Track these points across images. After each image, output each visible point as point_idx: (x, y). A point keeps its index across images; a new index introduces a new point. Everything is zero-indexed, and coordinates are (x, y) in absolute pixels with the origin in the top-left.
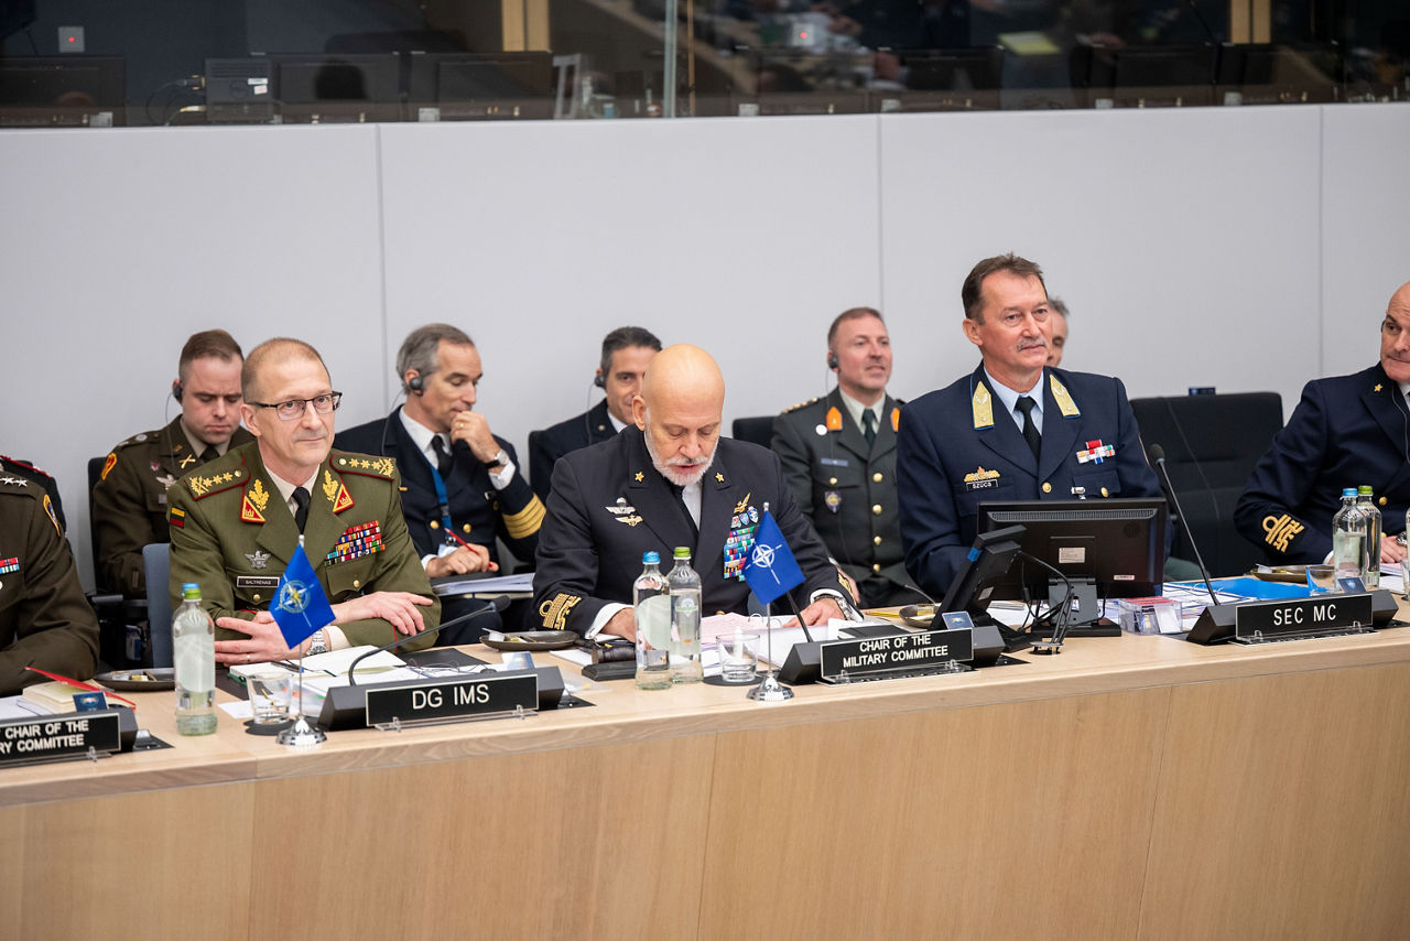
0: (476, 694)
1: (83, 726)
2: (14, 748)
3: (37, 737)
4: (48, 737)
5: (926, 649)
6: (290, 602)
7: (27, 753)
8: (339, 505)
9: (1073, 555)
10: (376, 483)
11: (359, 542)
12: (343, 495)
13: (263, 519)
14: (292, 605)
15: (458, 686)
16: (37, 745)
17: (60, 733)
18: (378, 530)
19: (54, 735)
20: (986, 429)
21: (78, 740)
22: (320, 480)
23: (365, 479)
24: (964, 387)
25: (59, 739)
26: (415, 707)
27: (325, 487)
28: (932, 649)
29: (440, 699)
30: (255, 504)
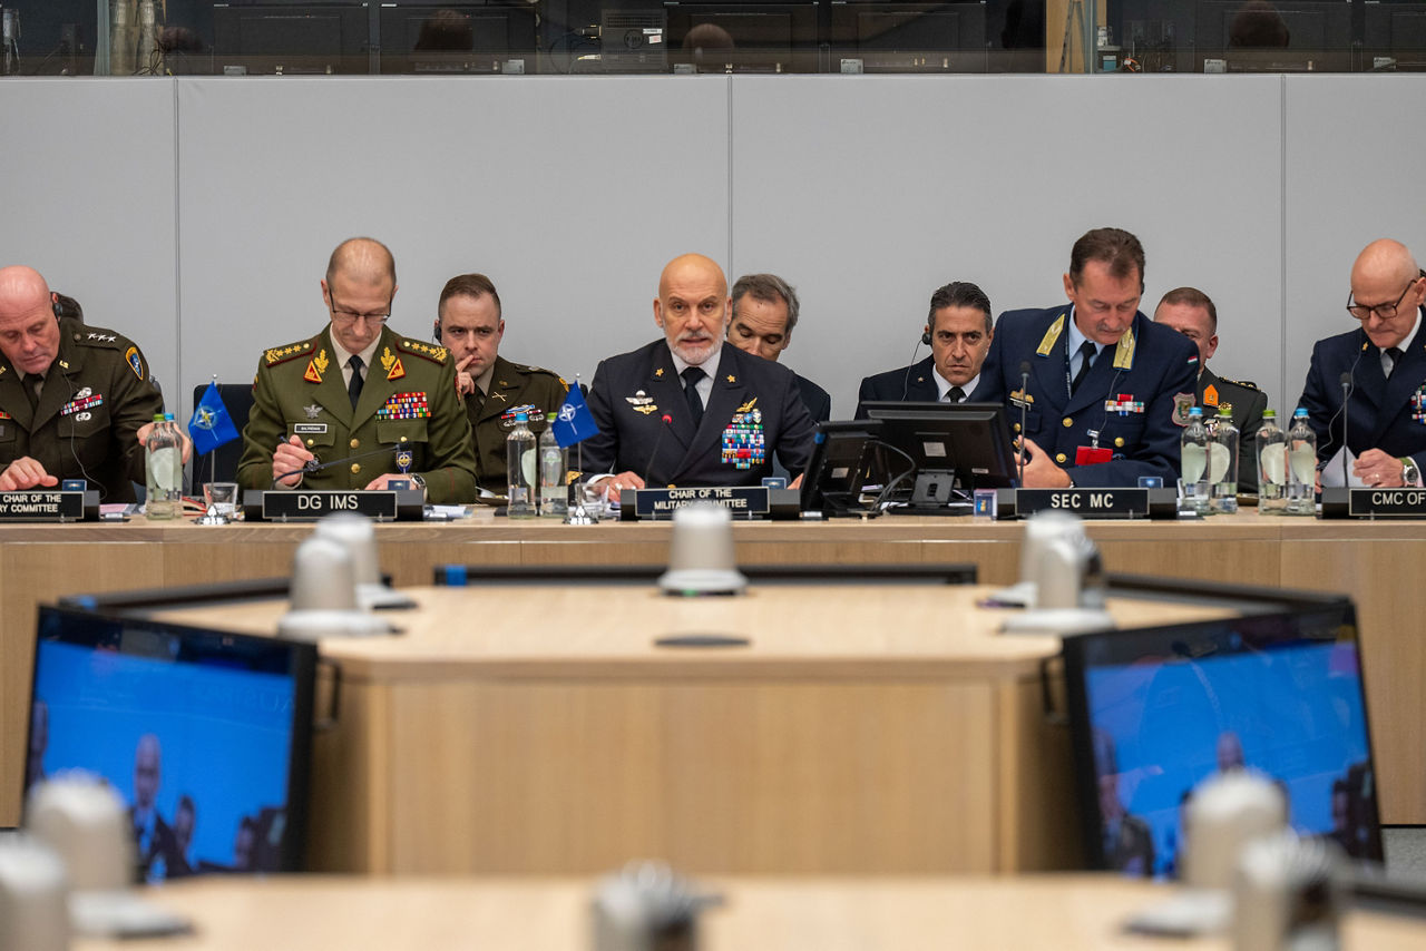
0: (348, 502)
1: (57, 499)
2: (9, 509)
3: (24, 503)
4: (33, 504)
5: (728, 501)
6: (201, 421)
7: (17, 514)
8: (393, 373)
9: (936, 449)
10: (430, 364)
11: (407, 406)
12: (398, 367)
13: (320, 380)
14: (203, 424)
15: (334, 495)
16: (25, 509)
17: (41, 502)
18: (424, 399)
19: (37, 503)
20: (1042, 357)
21: (54, 508)
22: (379, 353)
23: (421, 360)
24: (1051, 315)
25: (40, 506)
26: (300, 507)
27: (382, 359)
28: (733, 501)
29: (320, 503)
30: (317, 367)
